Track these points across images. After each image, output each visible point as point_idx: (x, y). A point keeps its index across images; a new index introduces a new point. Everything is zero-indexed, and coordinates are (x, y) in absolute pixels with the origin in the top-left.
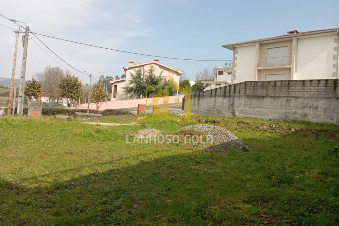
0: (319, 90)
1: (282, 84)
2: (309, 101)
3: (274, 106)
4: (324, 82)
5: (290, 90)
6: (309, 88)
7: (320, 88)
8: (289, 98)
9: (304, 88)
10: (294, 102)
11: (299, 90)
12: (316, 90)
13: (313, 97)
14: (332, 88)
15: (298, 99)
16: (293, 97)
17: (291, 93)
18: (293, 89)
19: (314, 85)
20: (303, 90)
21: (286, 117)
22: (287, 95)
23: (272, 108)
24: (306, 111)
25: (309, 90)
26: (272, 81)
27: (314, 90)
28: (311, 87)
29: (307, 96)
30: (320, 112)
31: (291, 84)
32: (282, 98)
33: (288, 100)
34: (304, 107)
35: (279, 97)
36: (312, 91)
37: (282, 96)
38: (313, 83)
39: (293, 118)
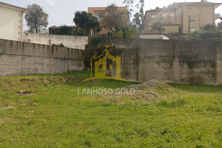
0: (44, 52)
1: (17, 44)
2: (38, 59)
3: (12, 62)
4: (47, 47)
5: (25, 50)
6: (38, 50)
7: (44, 50)
8: (24, 56)
9: (35, 49)
10: (28, 59)
11: (32, 51)
12: (42, 52)
13: (41, 57)
14: (51, 51)
15: (31, 57)
16: (27, 56)
17: (25, 52)
18: (26, 49)
19: (41, 48)
20: (34, 51)
21: (22, 72)
22: (22, 54)
23: (10, 65)
24: (37, 66)
25: (38, 52)
26: (8, 40)
27: (41, 52)
28: (39, 49)
29: (36, 55)
30: (45, 66)
31: (25, 45)
32: (18, 56)
33: (23, 58)
34: (35, 64)
35: (15, 55)
36: (40, 52)
37: (19, 54)
38: (40, 46)
39: (27, 72)
